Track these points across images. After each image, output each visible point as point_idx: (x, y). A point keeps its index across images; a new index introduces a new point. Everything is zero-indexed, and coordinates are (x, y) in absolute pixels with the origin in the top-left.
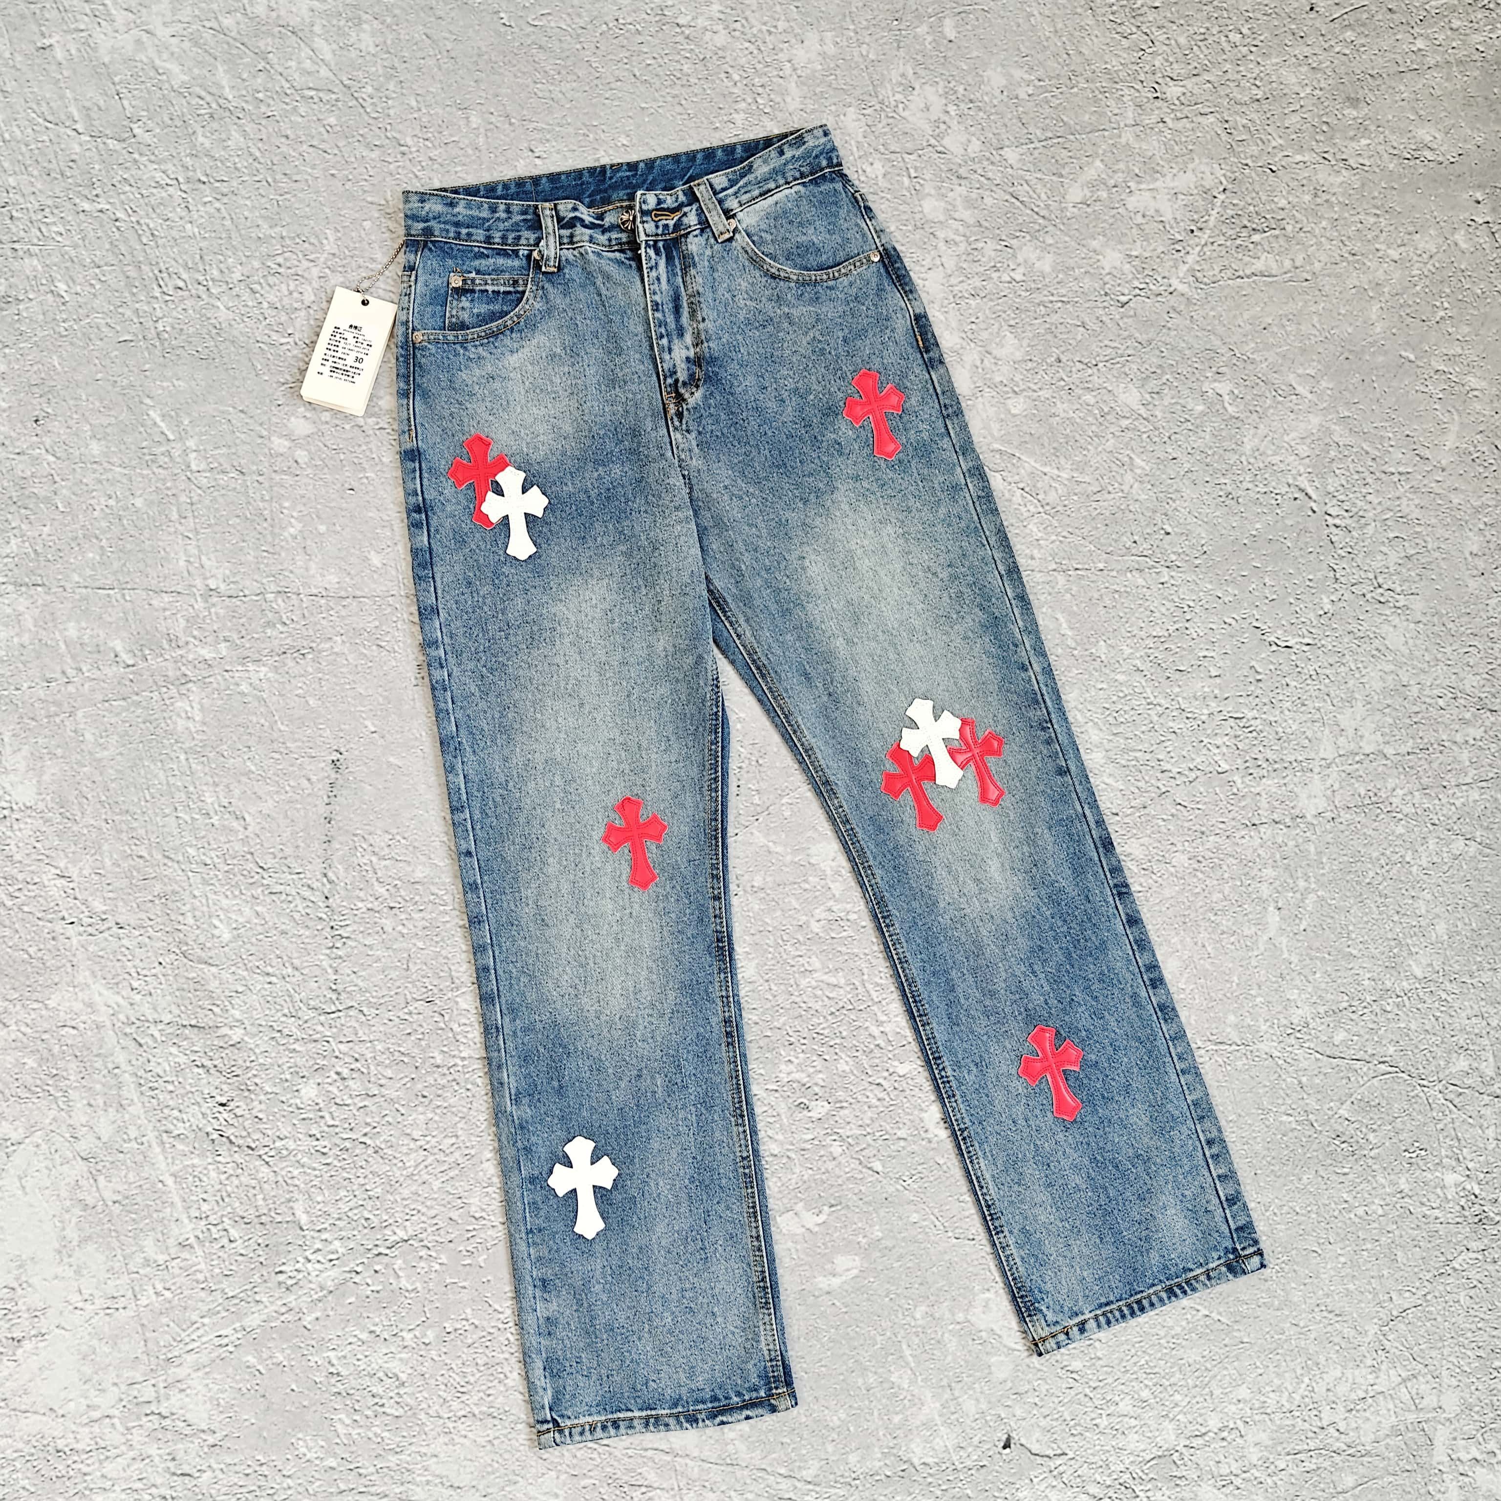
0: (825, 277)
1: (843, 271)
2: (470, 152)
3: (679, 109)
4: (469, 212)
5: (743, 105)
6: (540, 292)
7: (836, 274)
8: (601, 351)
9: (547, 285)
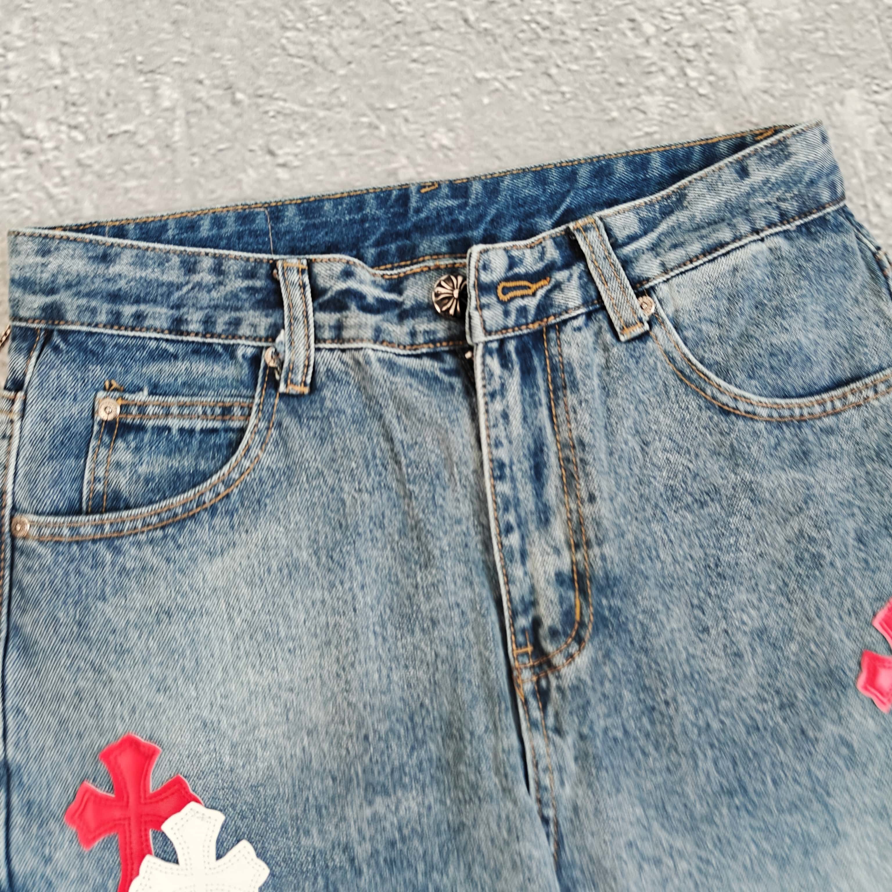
0: (818, 409)
1: (851, 398)
2: (155, 151)
3: (544, 83)
4: (140, 273)
5: (662, 79)
6: (274, 432)
7: (838, 404)
8: (388, 552)
9: (287, 421)
